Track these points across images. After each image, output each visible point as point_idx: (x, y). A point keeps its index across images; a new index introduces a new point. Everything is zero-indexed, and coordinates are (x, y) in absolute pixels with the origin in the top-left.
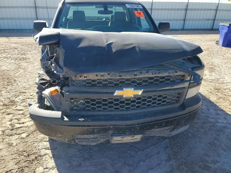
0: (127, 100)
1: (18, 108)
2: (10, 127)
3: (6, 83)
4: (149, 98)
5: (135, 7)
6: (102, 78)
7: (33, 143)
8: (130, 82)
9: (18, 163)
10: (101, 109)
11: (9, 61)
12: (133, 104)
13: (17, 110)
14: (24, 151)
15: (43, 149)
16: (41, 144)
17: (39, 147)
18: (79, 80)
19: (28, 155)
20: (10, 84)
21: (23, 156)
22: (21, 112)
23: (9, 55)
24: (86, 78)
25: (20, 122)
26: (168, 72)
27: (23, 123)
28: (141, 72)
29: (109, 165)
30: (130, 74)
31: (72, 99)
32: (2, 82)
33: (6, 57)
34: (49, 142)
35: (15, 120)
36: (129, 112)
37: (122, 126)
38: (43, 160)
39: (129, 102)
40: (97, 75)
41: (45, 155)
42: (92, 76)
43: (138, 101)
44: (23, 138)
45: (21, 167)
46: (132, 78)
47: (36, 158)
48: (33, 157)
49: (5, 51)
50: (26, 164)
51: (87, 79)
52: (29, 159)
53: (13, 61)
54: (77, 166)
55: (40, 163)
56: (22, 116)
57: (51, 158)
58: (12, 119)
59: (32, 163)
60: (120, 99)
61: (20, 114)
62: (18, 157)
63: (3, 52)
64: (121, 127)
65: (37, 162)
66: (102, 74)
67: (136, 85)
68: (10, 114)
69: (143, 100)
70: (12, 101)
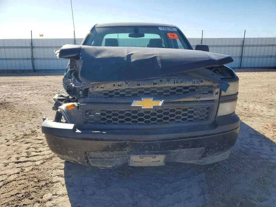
0: (146, 112)
1: (38, 138)
2: (26, 154)
3: (31, 115)
4: (172, 111)
5: (169, 30)
6: (119, 88)
7: (46, 170)
8: (149, 92)
9: (26, 188)
10: (117, 122)
11: (40, 96)
12: (153, 117)
13: (36, 139)
14: (35, 177)
15: (56, 176)
16: (54, 171)
17: (52, 174)
18: (96, 92)
19: (39, 181)
20: (35, 116)
21: (33, 182)
22: (41, 141)
23: (41, 92)
24: (102, 89)
25: (37, 150)
26: (192, 81)
27: (40, 152)
28: (161, 81)
29: (127, 195)
30: (149, 82)
31: (87, 111)
32: (28, 115)
33: (37, 93)
34: (64, 170)
35: (33, 148)
36: (149, 127)
37: (140, 141)
38: (54, 187)
39: (149, 114)
40: (114, 85)
41: (57, 182)
42: (109, 86)
43: (158, 114)
44: (37, 165)
45: (29, 191)
46: (152, 88)
47: (46, 184)
48: (43, 183)
49: (38, 88)
50: (34, 189)
51: (104, 89)
52: (38, 185)
53: (43, 96)
54: (91, 195)
55: (49, 190)
56: (41, 145)
57: (63, 185)
58: (29, 148)
59: (41, 189)
60: (139, 110)
61: (38, 144)
62: (27, 182)
63: (35, 89)
64: (138, 142)
65: (46, 188)
66: (119, 83)
67: (155, 96)
68: (28, 143)
69: (165, 114)
70: (33, 132)
